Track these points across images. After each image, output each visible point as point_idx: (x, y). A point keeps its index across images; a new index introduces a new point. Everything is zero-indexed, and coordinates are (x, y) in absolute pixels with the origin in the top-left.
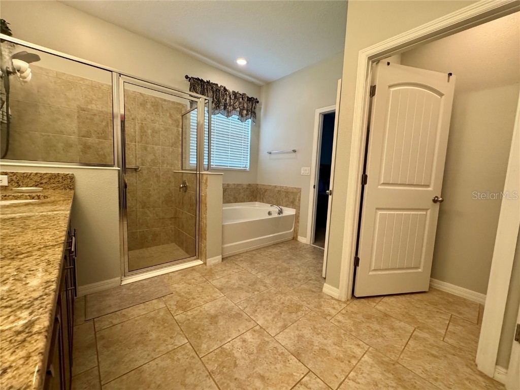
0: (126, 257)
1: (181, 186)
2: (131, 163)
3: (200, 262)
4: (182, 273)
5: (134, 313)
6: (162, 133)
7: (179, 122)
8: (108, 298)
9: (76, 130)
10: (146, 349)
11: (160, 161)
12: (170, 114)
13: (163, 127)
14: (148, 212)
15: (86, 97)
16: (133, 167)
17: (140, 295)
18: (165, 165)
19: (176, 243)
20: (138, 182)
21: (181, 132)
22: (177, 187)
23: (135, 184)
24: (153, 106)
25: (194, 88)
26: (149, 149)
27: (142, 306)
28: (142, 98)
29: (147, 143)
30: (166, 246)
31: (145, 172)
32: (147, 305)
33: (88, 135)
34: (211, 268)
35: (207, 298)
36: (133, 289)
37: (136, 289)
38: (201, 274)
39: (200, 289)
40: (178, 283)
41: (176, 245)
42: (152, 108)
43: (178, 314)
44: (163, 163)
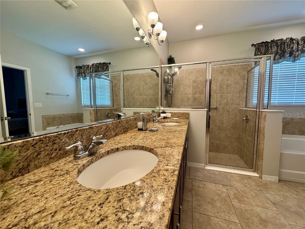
0: (208, 155)
1: (244, 119)
2: (214, 105)
3: (256, 175)
4: (241, 177)
5: (209, 186)
6: (232, 86)
7: (245, 77)
8: (199, 172)
9: (191, 92)
10: (213, 209)
11: (231, 103)
12: (239, 73)
13: (234, 82)
14: (221, 132)
15: (196, 76)
16: (215, 107)
17: (213, 178)
18: (234, 105)
19: (238, 155)
20: (217, 115)
21: (246, 82)
22: (241, 119)
23: (215, 117)
24: (227, 71)
25: (258, 50)
26: (224, 96)
27: (213, 185)
28: (221, 69)
29: (223, 93)
30: (231, 155)
31: (221, 110)
32: (217, 186)
33: (196, 93)
34: (266, 184)
35: (259, 203)
36: (210, 174)
37: (211, 174)
38: (256, 183)
39: (254, 194)
40: (237, 182)
41: (238, 156)
42: (227, 73)
43: (234, 201)
44: (232, 104)
